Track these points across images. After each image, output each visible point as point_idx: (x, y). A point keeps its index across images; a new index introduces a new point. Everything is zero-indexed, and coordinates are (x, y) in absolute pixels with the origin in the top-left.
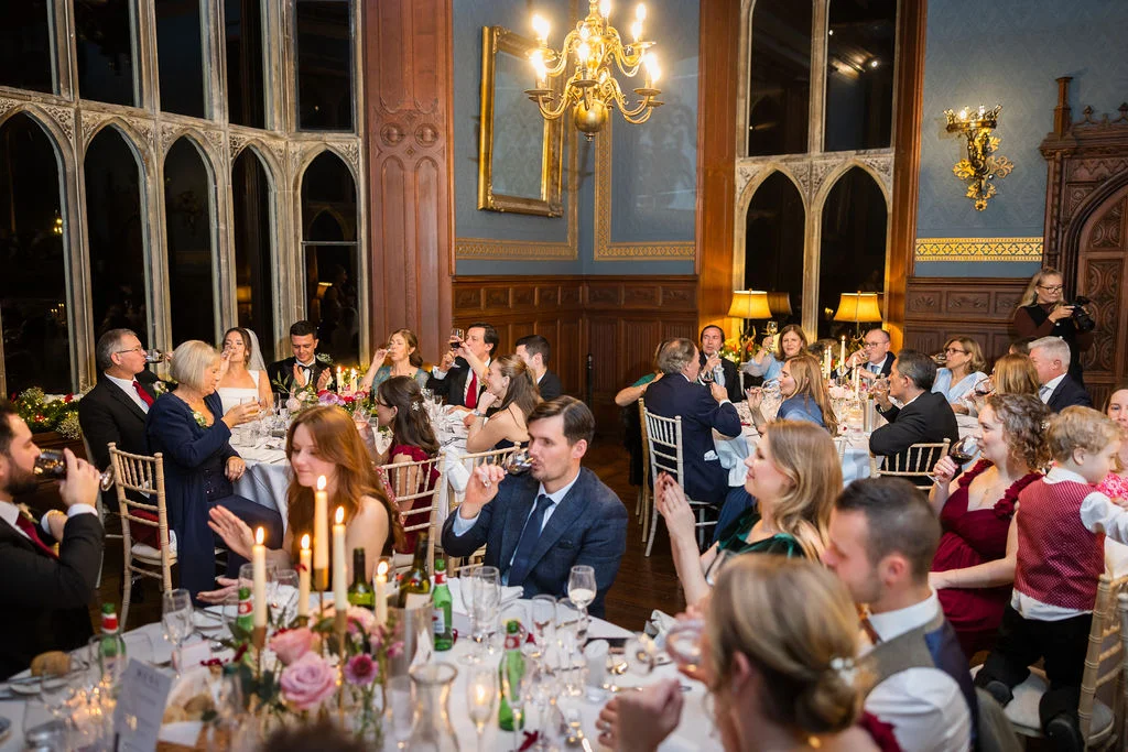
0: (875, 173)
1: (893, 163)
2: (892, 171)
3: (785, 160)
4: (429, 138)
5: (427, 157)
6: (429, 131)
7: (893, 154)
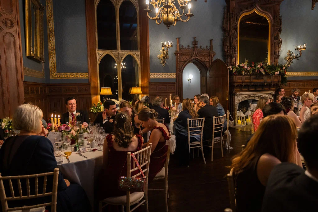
0: (135, 57)
1: (140, 54)
2: (140, 56)
3: (111, 51)
4: (9, 25)
5: (9, 33)
6: (9, 22)
7: (140, 52)
